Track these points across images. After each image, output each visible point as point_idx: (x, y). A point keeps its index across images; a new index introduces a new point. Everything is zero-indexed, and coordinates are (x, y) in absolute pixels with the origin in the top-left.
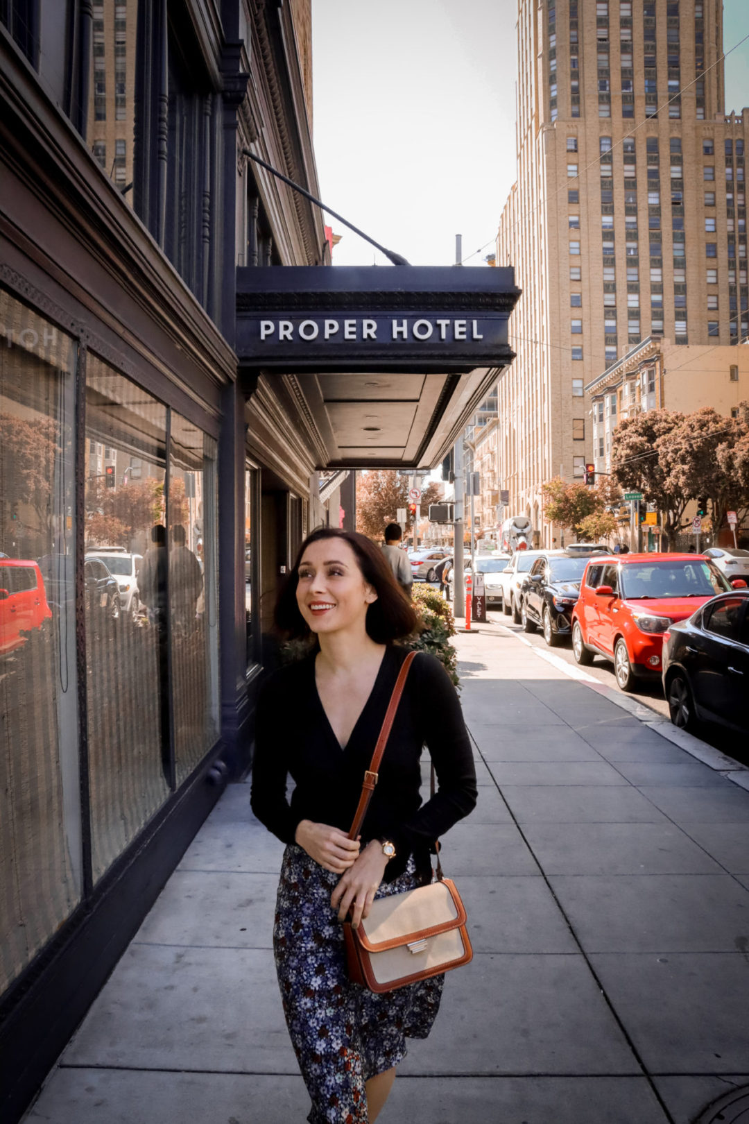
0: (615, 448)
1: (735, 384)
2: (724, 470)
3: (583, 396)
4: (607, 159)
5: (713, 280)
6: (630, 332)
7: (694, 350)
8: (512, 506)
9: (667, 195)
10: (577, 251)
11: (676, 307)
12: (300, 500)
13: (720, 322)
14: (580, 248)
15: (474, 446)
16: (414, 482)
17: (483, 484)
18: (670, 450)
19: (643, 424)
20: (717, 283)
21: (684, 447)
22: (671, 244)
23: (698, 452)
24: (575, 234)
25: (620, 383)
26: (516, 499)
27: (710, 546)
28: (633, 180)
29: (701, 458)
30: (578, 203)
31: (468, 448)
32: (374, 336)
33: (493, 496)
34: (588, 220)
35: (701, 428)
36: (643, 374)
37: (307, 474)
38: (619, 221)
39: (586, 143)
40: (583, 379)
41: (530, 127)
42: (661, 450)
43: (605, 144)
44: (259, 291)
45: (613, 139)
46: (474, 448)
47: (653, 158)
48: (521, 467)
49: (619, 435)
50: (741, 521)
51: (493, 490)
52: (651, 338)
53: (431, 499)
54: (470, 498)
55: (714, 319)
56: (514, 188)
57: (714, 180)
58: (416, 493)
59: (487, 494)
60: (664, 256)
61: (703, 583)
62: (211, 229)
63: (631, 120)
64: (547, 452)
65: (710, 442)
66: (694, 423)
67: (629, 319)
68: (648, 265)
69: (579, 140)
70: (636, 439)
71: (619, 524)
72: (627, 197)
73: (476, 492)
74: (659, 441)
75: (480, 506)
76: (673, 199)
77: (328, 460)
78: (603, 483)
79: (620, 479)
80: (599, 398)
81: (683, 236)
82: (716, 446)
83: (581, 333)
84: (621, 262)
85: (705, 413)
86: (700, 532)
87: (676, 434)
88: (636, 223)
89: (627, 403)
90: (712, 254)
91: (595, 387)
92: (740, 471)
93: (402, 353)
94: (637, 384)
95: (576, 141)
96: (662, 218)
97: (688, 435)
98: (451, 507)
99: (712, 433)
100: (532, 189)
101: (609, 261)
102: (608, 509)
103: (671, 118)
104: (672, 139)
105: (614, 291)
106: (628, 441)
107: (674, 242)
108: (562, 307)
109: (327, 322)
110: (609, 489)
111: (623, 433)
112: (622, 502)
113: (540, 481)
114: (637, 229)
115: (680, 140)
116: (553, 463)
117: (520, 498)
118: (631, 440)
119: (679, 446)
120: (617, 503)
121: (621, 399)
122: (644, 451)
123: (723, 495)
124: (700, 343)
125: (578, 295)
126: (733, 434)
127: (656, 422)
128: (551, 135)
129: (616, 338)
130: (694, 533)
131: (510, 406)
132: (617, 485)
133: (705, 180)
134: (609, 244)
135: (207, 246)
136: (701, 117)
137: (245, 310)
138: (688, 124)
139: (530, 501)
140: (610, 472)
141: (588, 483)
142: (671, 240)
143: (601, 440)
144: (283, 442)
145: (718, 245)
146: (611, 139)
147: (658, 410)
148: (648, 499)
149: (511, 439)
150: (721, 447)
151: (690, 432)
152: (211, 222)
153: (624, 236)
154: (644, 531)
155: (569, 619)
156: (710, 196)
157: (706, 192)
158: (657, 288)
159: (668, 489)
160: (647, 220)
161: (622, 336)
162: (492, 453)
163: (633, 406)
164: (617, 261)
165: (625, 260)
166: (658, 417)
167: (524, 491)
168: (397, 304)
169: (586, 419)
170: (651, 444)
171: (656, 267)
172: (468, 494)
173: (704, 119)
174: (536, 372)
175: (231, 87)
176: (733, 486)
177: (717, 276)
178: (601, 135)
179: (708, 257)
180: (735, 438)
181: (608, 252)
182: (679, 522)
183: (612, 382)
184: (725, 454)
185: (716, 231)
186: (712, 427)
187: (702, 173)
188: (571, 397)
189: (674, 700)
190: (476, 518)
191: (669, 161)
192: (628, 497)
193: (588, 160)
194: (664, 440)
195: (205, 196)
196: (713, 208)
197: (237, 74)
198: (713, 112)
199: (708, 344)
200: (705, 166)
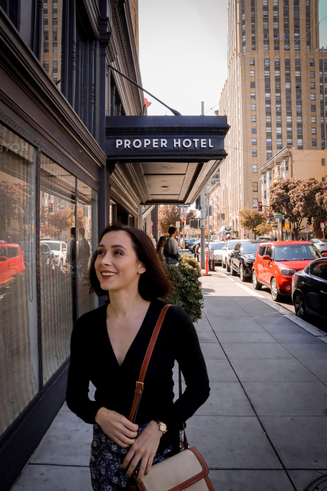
0: (272, 195)
1: (324, 167)
2: (319, 204)
3: (257, 172)
4: (267, 68)
5: (314, 121)
6: (278, 144)
7: (305, 152)
8: (226, 221)
9: (294, 84)
10: (254, 109)
11: (298, 133)
12: (133, 218)
13: (317, 140)
14: (255, 107)
16: (183, 210)
17: (213, 211)
18: (295, 196)
19: (283, 184)
20: (316, 122)
21: (301, 194)
23: (307, 197)
24: (253, 101)
25: (273, 167)
26: (228, 217)
27: (313, 238)
28: (279, 77)
29: (309, 199)
30: (255, 88)
31: (207, 195)
32: (166, 146)
33: (218, 216)
34: (259, 95)
35: (309, 186)
36: (283, 162)
37: (136, 206)
38: (273, 96)
39: (258, 61)
40: (257, 165)
41: (234, 55)
42: (291, 196)
43: (267, 62)
44: (116, 127)
46: (210, 195)
47: (288, 68)
48: (230, 203)
49: (273, 189)
51: (218, 213)
52: (287, 147)
53: (190, 217)
54: (208, 217)
55: (315, 138)
56: (227, 81)
57: (314, 77)
58: (184, 215)
59: (215, 215)
60: (292, 111)
61: (310, 255)
62: (95, 100)
63: (278, 51)
64: (241, 197)
65: (313, 192)
66: (306, 184)
67: (277, 138)
68: (286, 115)
69: (255, 60)
70: (280, 191)
71: (273, 228)
72: (276, 85)
73: (210, 214)
74: (290, 192)
75: (212, 220)
76: (296, 86)
77: (145, 200)
78: (266, 210)
79: (274, 209)
80: (264, 173)
81: (301, 102)
82: (315, 194)
83: (256, 145)
84: (274, 113)
85: (311, 180)
86: (308, 232)
87: (298, 189)
88: (280, 96)
89: (276, 175)
90: (314, 110)
91: (262, 168)
92: (326, 205)
93: (178, 153)
94: (281, 167)
95: (254, 60)
96: (292, 94)
97: (303, 189)
98: (200, 221)
99: (314, 188)
100: (235, 82)
101: (269, 113)
102: (268, 221)
103: (296, 50)
104: (296, 59)
105: (271, 126)
106: (277, 192)
108: (248, 133)
109: (145, 140)
110: (268, 213)
111: (275, 188)
112: (274, 219)
113: (238, 209)
114: (281, 99)
115: (299, 60)
116: (244, 201)
117: (230, 217)
118: (278, 191)
119: (299, 194)
120: (272, 219)
121: (274, 173)
122: (284, 196)
123: (318, 215)
124: (309, 149)
125: (255, 128)
126: (323, 189)
127: (289, 183)
128: (243, 58)
129: (272, 146)
130: (306, 232)
131: (225, 177)
132: (272, 211)
133: (311, 77)
134: (268, 106)
135: (93, 107)
137: (109, 135)
138: (303, 53)
139: (234, 218)
140: (269, 205)
141: (259, 210)
142: (296, 104)
143: (265, 192)
144: (126, 192)
145: (316, 106)
146: (269, 59)
147: (290, 178)
148: (286, 217)
149: (226, 191)
150: (317, 194)
152: (95, 97)
153: (275, 102)
154: (284, 231)
155: (251, 270)
156: (313, 84)
157: (311, 83)
158: (290, 125)
159: (294, 213)
160: (285, 95)
161: (274, 145)
162: (217, 197)
163: (279, 176)
164: (272, 113)
165: (275, 112)
166: (290, 181)
167: (231, 214)
168: (176, 132)
169: (258, 182)
170: (287, 193)
171: (289, 116)
172: (207, 215)
173: (310, 50)
174: (237, 162)
175: (103, 38)
176: (323, 211)
177: (316, 120)
178: (265, 57)
179: (312, 111)
180: (324, 191)
181: (268, 109)
182: (299, 227)
183: (270, 166)
184: (319, 197)
185: (315, 100)
186: (314, 186)
187: (309, 74)
188: (252, 173)
189: (297, 305)
190: (210, 226)
191: (295, 69)
192: (277, 216)
193: (259, 69)
194: (293, 191)
195: (92, 85)
196: (314, 89)
197: (106, 32)
198: (314, 47)
199: (312, 149)
200: (310, 71)
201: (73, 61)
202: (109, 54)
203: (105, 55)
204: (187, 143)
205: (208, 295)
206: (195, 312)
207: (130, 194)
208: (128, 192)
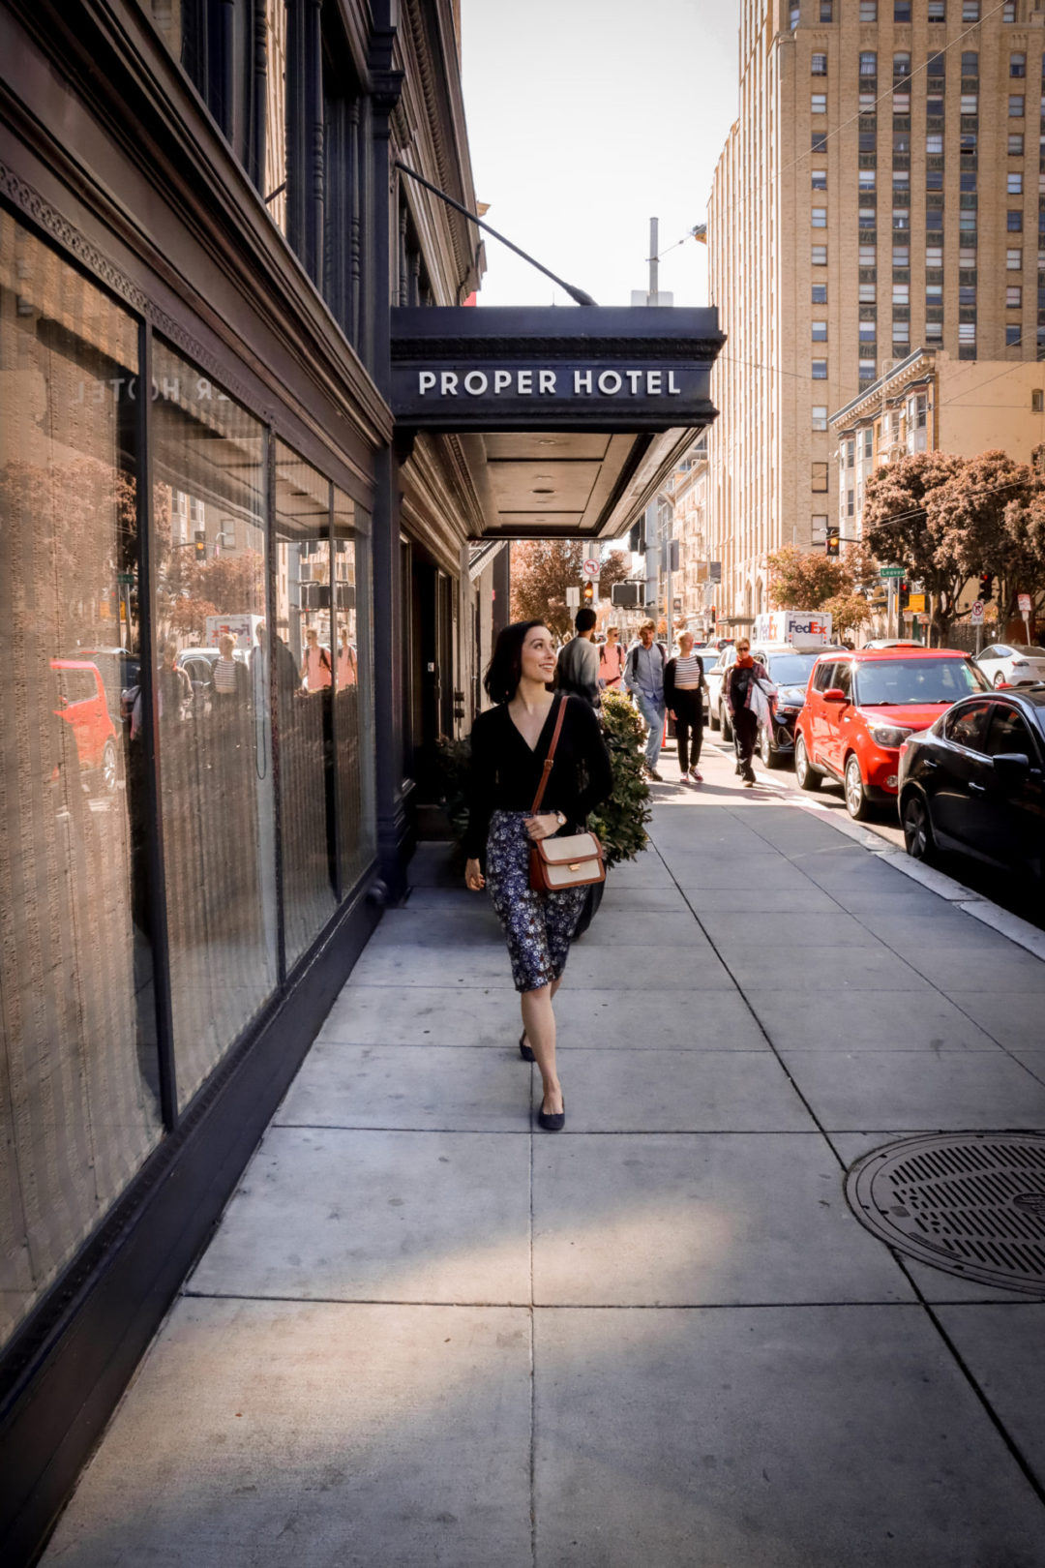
0: (869, 506)
1: (1038, 417)
2: (1014, 538)
3: (827, 431)
4: (868, 85)
5: (1015, 265)
6: (895, 339)
7: (984, 368)
8: (725, 584)
9: (954, 138)
10: (822, 223)
11: (961, 304)
12: (449, 578)
13: (1024, 326)
14: (826, 218)
15: (673, 500)
16: (591, 551)
17: (685, 552)
18: (942, 509)
19: (907, 471)
20: (1021, 269)
21: (961, 504)
22: (958, 212)
23: (980, 512)
24: (820, 198)
25: (878, 415)
26: (731, 574)
27: (996, 641)
28: (907, 117)
29: (984, 520)
30: (826, 152)
31: (665, 501)
32: (552, 390)
33: (699, 570)
34: (839, 178)
35: (986, 479)
36: (910, 402)
37: (457, 544)
38: (884, 179)
39: (839, 62)
40: (827, 407)
41: (759, 38)
42: (931, 508)
43: (868, 63)
44: (418, 337)
45: (879, 55)
46: (674, 502)
47: (936, 85)
48: (739, 530)
49: (874, 487)
50: (1036, 609)
51: (699, 562)
52: (923, 351)
53: (613, 575)
54: (666, 574)
55: (1015, 320)
56: (734, 129)
57: (1023, 115)
58: (593, 566)
59: (691, 567)
60: (946, 230)
62: (361, 263)
63: (906, 25)
64: (774, 509)
65: (998, 499)
66: (977, 472)
67: (894, 321)
68: (924, 244)
69: (830, 58)
70: (897, 493)
71: (873, 610)
72: (896, 142)
73: (674, 567)
74: (928, 496)
75: (682, 584)
76: (962, 145)
77: (484, 528)
78: (852, 553)
79: (875, 548)
80: (848, 434)
81: (975, 200)
82: (1005, 504)
83: (826, 341)
84: (885, 238)
85: (992, 459)
86: (981, 623)
87: (951, 487)
88: (908, 181)
89: (887, 443)
90: (1015, 227)
91: (843, 418)
92: (1034, 540)
93: (585, 410)
94: (901, 416)
95: (825, 59)
96: (947, 174)
97: (968, 489)
98: (642, 587)
99: (1001, 485)
100: (761, 132)
101: (868, 238)
102: (858, 589)
103: (966, 21)
104: (965, 55)
105: (874, 281)
106: (885, 495)
107: (962, 209)
108: (799, 304)
109: (498, 374)
110: (860, 561)
111: (880, 484)
112: (877, 579)
113: (765, 550)
114: (909, 190)
115: (976, 55)
116: (784, 523)
117: (738, 573)
118: (890, 494)
119: (955, 503)
120: (871, 581)
121: (879, 435)
122: (908, 509)
123: (1013, 571)
124: (995, 358)
125: (823, 286)
126: (1030, 488)
127: (925, 469)
128: (790, 49)
129: (875, 347)
130: (974, 623)
131: (724, 444)
132: (870, 556)
133: (1011, 116)
134: (867, 213)
135: (357, 283)
136: (1010, 18)
137: (401, 359)
138: (990, 30)
139: (751, 578)
140: (860, 538)
141: (830, 553)
142: (958, 207)
143: (851, 493)
144: (434, 509)
145: (1025, 213)
146: (875, 55)
147: (928, 452)
148: (913, 576)
149: (725, 490)
150: (1011, 505)
151: (970, 485)
152: (361, 255)
153: (889, 200)
154: (906, 620)
155: (792, 733)
156: (1017, 140)
157: (1011, 134)
158: (935, 277)
159: (939, 563)
160: (924, 177)
161: (884, 345)
162: (698, 510)
163: (896, 446)
164: (879, 237)
165: (891, 235)
166: (928, 463)
167: (743, 563)
168: (580, 352)
169: (830, 463)
170: (918, 500)
171: (935, 247)
172: (663, 569)
173: (1015, 21)
174: (762, 395)
175: (383, 87)
176: (1027, 559)
177: (1021, 260)
178: (862, 49)
179: (1009, 231)
180: (1033, 493)
181: (866, 223)
182: (953, 608)
183: (867, 412)
184: (1016, 516)
185: (1022, 193)
186: (1001, 477)
187: (1006, 106)
188: (810, 431)
189: (910, 825)
190: (675, 600)
191: (959, 88)
192: (886, 573)
193: (842, 87)
194: (935, 494)
195: (353, 223)
196: (1020, 157)
197: (389, 72)
198: (1029, 10)
199: (1006, 358)
200: (1011, 95)
201: (317, 176)
202: (397, 130)
203: (386, 136)
204: (610, 381)
205: (664, 802)
206: (630, 832)
207: (444, 514)
208: (440, 507)
